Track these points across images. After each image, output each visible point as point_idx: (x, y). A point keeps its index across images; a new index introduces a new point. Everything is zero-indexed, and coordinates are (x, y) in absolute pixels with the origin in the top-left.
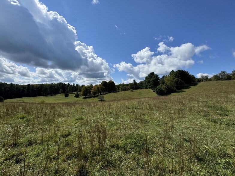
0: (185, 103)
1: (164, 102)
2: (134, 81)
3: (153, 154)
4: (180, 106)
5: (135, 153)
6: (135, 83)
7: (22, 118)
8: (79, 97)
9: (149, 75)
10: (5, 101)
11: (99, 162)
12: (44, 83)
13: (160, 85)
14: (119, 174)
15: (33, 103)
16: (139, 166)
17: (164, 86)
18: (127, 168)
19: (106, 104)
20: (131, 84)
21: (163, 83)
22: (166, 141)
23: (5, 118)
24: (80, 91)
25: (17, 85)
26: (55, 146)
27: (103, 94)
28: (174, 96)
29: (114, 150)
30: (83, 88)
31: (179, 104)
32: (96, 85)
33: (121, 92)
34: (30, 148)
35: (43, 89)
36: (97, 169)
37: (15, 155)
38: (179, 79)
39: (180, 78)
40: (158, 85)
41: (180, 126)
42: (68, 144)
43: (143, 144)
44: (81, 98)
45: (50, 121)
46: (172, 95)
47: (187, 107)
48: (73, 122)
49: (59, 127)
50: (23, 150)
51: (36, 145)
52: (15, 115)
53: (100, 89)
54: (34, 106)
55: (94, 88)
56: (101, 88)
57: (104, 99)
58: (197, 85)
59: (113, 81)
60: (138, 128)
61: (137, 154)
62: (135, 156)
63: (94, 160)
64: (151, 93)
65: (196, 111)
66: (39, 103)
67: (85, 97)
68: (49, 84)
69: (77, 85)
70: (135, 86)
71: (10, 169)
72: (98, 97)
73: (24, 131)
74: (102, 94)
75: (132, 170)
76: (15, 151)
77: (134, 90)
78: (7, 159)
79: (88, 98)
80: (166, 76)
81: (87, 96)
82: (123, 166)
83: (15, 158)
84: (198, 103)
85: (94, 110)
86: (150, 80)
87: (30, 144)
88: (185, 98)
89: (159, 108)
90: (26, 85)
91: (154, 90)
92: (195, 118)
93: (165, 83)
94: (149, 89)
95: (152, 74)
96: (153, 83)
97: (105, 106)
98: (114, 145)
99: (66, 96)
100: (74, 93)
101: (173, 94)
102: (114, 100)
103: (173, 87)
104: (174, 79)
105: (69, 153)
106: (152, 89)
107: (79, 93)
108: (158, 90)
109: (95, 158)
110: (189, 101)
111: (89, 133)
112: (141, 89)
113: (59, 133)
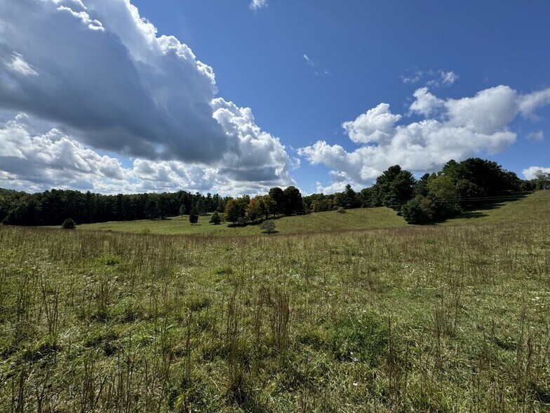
0: (489, 246)
1: (429, 242)
2: (348, 187)
3: (407, 369)
4: (474, 254)
5: (362, 361)
6: (350, 191)
7: (112, 263)
8: (219, 224)
9: (385, 172)
10: (78, 227)
11: (275, 373)
12: (149, 192)
13: (416, 199)
14: (324, 408)
15: (128, 234)
16: (373, 394)
17: (426, 201)
18: (344, 396)
19: (281, 241)
20: (340, 196)
21: (425, 193)
22: (444, 341)
23: (80, 262)
24: (222, 211)
25: (98, 195)
26: (178, 327)
27: (272, 218)
28: (455, 228)
29: (308, 348)
30: (229, 203)
31: (470, 247)
32: (258, 198)
33: (314, 214)
34: (129, 327)
35: (147, 205)
36: (272, 388)
37: (105, 338)
38: (471, 184)
39: (472, 181)
40: (410, 198)
41: (479, 304)
42: (204, 326)
43: (382, 343)
44: (224, 226)
45: (165, 273)
46: (450, 224)
47: (497, 257)
48: (210, 278)
49: (183, 288)
50: (116, 328)
51: (140, 321)
52: (96, 256)
53: (266, 205)
54: (131, 239)
55: (253, 204)
56: (270, 203)
57: (276, 229)
58: (525, 200)
59: (296, 187)
60: (365, 301)
61: (366, 365)
62: (361, 370)
63: (264, 367)
64: (390, 217)
65: (525, 267)
66: (140, 235)
67: (232, 223)
68: (158, 193)
69: (217, 197)
70: (349, 200)
71: (96, 365)
72: (262, 225)
73: (116, 289)
74: (269, 219)
75: (355, 401)
76: (103, 330)
77: (347, 211)
78: (89, 345)
79: (239, 225)
80: (434, 174)
81: (236, 221)
82: (332, 389)
83: (103, 344)
84: (529, 248)
85: (256, 253)
86: (389, 185)
87: (130, 318)
88: (488, 233)
89: (414, 255)
90: (115, 196)
91: (400, 209)
92: (523, 286)
93: (430, 192)
94: (385, 208)
95: (396, 170)
96: (396, 193)
97: (278, 245)
98: (309, 338)
99: (194, 220)
100: (209, 213)
101: (451, 222)
102: (299, 234)
103: (453, 203)
104: (456, 181)
105: (208, 344)
106: (394, 208)
107: (220, 214)
108: (409, 211)
109: (265, 362)
110: (503, 240)
111: (246, 304)
112: (365, 207)
113: (185, 299)
